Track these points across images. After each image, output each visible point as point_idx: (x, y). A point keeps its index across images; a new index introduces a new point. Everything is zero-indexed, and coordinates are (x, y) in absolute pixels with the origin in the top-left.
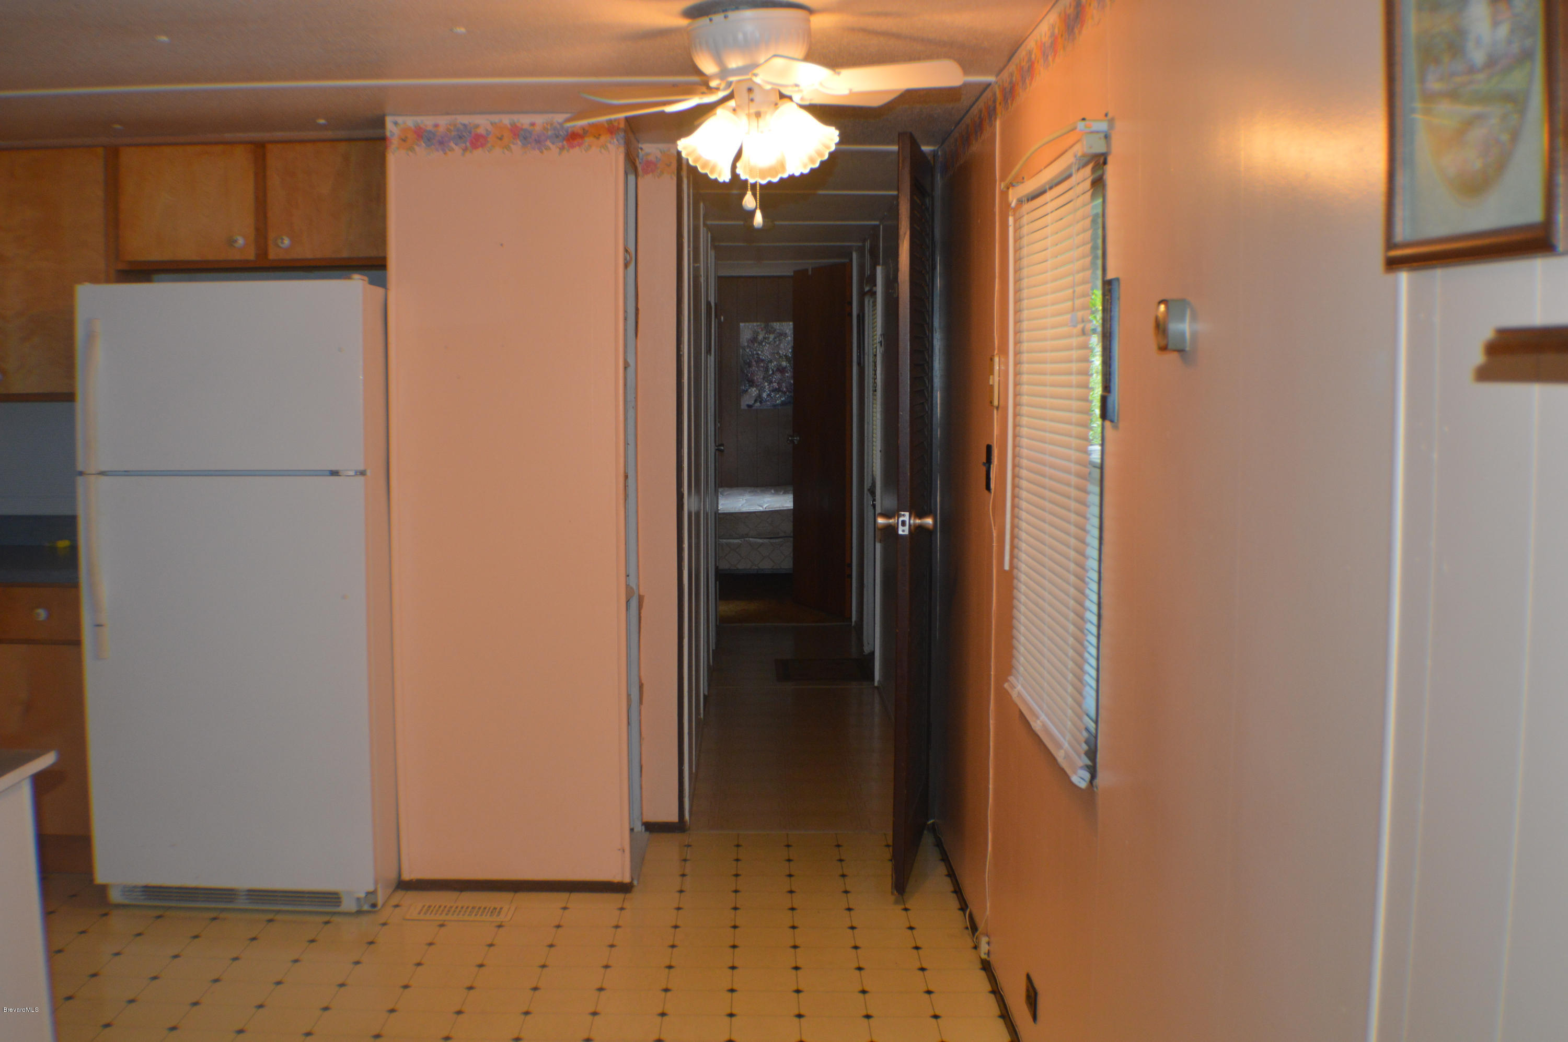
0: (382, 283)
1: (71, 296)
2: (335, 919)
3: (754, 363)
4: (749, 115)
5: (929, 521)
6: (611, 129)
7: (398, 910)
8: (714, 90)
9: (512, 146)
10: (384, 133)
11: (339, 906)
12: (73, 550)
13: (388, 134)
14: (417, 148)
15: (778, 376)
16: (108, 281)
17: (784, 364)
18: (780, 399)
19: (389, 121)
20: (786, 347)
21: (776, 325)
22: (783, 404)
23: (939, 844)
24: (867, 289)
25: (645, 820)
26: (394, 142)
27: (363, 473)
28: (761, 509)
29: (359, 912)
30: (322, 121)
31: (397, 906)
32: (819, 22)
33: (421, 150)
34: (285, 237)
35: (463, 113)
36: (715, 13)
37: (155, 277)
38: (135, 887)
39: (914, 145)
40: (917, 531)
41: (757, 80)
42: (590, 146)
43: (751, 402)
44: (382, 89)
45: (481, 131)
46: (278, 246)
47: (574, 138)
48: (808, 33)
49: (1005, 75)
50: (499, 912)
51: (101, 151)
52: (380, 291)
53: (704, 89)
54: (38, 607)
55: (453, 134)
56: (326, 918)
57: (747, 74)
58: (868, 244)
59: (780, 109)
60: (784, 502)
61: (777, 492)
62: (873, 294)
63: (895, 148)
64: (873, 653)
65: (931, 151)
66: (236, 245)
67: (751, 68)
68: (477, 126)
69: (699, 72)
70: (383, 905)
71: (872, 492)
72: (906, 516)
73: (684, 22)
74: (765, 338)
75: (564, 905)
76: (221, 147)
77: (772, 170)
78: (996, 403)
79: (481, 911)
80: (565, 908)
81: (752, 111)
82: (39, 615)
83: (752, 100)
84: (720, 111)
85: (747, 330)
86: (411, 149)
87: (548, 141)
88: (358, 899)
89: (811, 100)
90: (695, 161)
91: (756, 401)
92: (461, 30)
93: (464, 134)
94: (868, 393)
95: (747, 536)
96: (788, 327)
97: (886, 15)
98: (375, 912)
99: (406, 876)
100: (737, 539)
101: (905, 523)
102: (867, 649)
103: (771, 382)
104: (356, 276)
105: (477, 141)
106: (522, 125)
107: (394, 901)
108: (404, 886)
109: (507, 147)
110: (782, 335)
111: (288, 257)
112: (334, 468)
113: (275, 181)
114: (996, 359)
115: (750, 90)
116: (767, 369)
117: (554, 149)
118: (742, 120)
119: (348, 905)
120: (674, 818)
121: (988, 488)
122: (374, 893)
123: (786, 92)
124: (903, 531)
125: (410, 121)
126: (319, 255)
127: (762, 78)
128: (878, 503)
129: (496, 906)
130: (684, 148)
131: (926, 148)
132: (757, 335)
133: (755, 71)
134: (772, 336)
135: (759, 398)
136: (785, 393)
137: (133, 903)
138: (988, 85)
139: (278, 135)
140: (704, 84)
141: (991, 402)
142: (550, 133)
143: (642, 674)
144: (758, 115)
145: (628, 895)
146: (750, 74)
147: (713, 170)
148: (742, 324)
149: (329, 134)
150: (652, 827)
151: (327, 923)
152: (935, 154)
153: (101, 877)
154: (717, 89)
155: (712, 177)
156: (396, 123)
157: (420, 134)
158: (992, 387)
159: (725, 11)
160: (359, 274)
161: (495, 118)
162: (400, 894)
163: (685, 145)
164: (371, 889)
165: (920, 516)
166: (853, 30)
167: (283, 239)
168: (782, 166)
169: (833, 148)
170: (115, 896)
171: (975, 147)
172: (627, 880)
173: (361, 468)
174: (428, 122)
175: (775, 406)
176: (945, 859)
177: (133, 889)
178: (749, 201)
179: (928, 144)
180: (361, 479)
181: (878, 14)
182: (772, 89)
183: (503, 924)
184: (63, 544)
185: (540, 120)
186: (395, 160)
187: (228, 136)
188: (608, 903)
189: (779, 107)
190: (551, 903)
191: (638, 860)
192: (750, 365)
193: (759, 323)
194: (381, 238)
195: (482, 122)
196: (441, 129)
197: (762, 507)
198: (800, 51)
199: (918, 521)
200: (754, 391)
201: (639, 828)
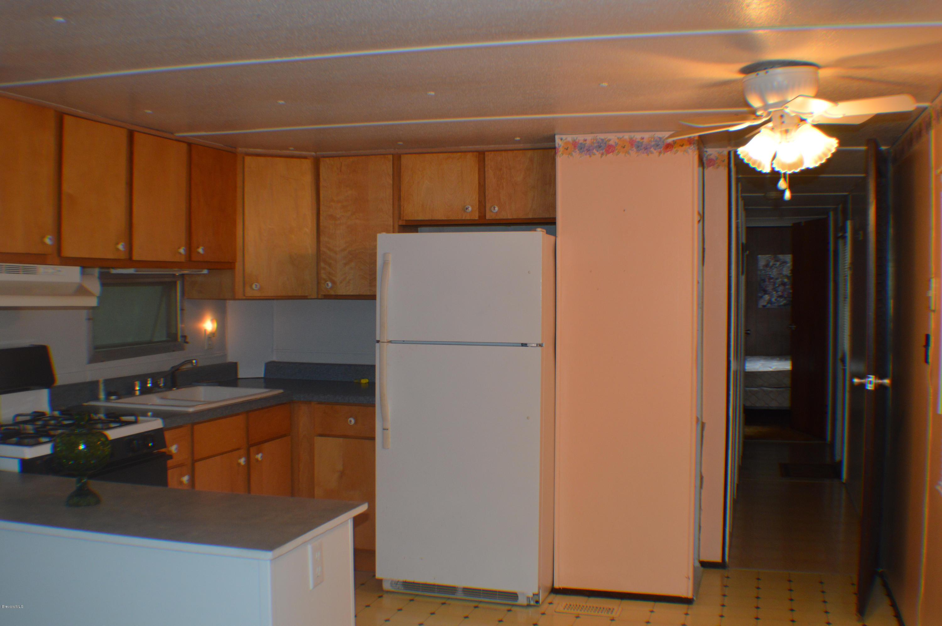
0: (553, 233)
1: (375, 240)
2: (514, 609)
3: (767, 280)
4: (781, 132)
5: (887, 381)
6: (690, 141)
7: (551, 605)
8: (760, 117)
9: (630, 151)
10: (555, 144)
11: (517, 601)
12: (372, 385)
13: (557, 146)
14: (574, 154)
15: (781, 288)
16: (394, 232)
17: (786, 280)
18: (783, 302)
19: (557, 138)
20: (787, 270)
21: (781, 256)
22: (785, 305)
23: (885, 585)
24: (840, 234)
25: (702, 559)
26: (560, 150)
27: (541, 345)
28: (771, 370)
29: (529, 606)
30: (518, 139)
31: (550, 603)
32: (823, 73)
33: (576, 154)
34: (496, 206)
35: (601, 133)
36: (759, 70)
37: (419, 229)
38: (398, 581)
39: (877, 146)
40: (880, 388)
41: (787, 110)
42: (677, 151)
43: (765, 304)
44: (554, 119)
45: (611, 143)
46: (492, 211)
47: (669, 147)
48: (817, 81)
49: (937, 101)
50: (612, 611)
51: (391, 157)
52: (552, 238)
53: (753, 117)
54: (351, 417)
55: (596, 145)
56: (509, 608)
57: (781, 106)
58: (840, 207)
59: (800, 128)
60: (785, 365)
61: (780, 360)
62: (844, 237)
63: (864, 148)
64: (841, 462)
65: (886, 149)
66: (468, 211)
67: (784, 103)
68: (610, 140)
69: (748, 105)
70: (543, 602)
71: (843, 361)
72: (872, 378)
73: (741, 76)
74: (774, 264)
75: (651, 609)
76: (459, 154)
77: (795, 165)
78: (932, 308)
79: (601, 609)
80: (652, 611)
81: (784, 129)
82: (351, 421)
83: (783, 123)
84: (763, 129)
85: (762, 260)
86: (570, 154)
87: (652, 148)
88: (528, 598)
89: (818, 121)
90: (749, 160)
91: (768, 303)
92: (605, 84)
93: (602, 145)
94: (841, 299)
95: (762, 386)
96: (788, 258)
97: (865, 68)
98: (538, 606)
99: (557, 586)
100: (756, 387)
101: (871, 382)
102: (838, 458)
103: (777, 292)
104: (539, 229)
105: (609, 149)
106: (636, 139)
107: (549, 600)
108: (555, 591)
109: (627, 152)
110: (785, 262)
111: (497, 218)
112: (524, 342)
113: (490, 174)
114: (933, 281)
115: (782, 116)
116: (774, 283)
117: (656, 153)
118: (777, 136)
119: (522, 600)
120: (719, 559)
121: (926, 361)
122: (538, 595)
123: (803, 117)
124: (870, 387)
125: (570, 138)
126: (515, 217)
127: (789, 110)
128: (847, 368)
129: (610, 607)
130: (742, 153)
131: (883, 148)
132: (769, 263)
133: (786, 105)
134: (778, 263)
135: (770, 302)
136: (785, 298)
137: (397, 591)
138: (925, 109)
139: (492, 147)
140: (753, 113)
141: (929, 307)
142: (653, 143)
143: (703, 471)
144: (787, 131)
145: (690, 606)
146: (783, 107)
147: (759, 165)
148: (759, 256)
149: (521, 146)
150: (705, 565)
151: (509, 610)
152: (887, 150)
153: (378, 576)
154: (761, 116)
155: (759, 170)
156: (561, 139)
157: (575, 144)
158: (929, 298)
159: (765, 69)
160: (542, 228)
161: (620, 135)
162: (553, 596)
163: (742, 151)
164: (536, 592)
165: (881, 378)
166: (844, 78)
167: (494, 208)
168: (801, 162)
169: (834, 150)
170: (386, 586)
171: (916, 147)
172: (690, 596)
173: (540, 342)
174: (580, 138)
175: (779, 306)
176: (889, 594)
177: (397, 583)
178: (782, 184)
179: (885, 145)
180: (539, 348)
181: (859, 68)
182: (796, 116)
183: (615, 618)
184: (364, 381)
185: (647, 136)
186: (561, 161)
187: (463, 148)
188: (677, 610)
189: (799, 127)
190: (645, 607)
191: (697, 584)
192: (764, 281)
193: (770, 255)
194: (553, 206)
195: (613, 138)
196: (588, 142)
197: (771, 368)
198: (812, 92)
199: (880, 381)
200: (767, 297)
201: (698, 564)
